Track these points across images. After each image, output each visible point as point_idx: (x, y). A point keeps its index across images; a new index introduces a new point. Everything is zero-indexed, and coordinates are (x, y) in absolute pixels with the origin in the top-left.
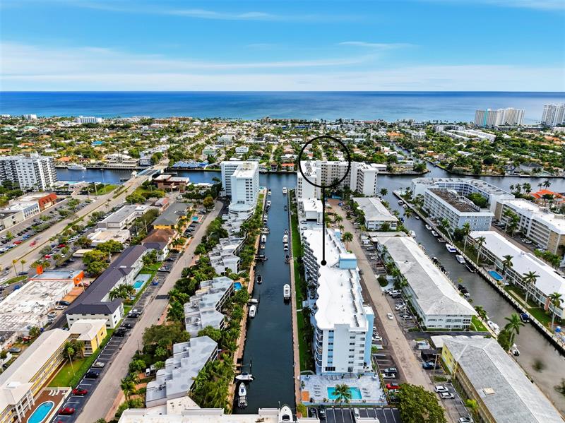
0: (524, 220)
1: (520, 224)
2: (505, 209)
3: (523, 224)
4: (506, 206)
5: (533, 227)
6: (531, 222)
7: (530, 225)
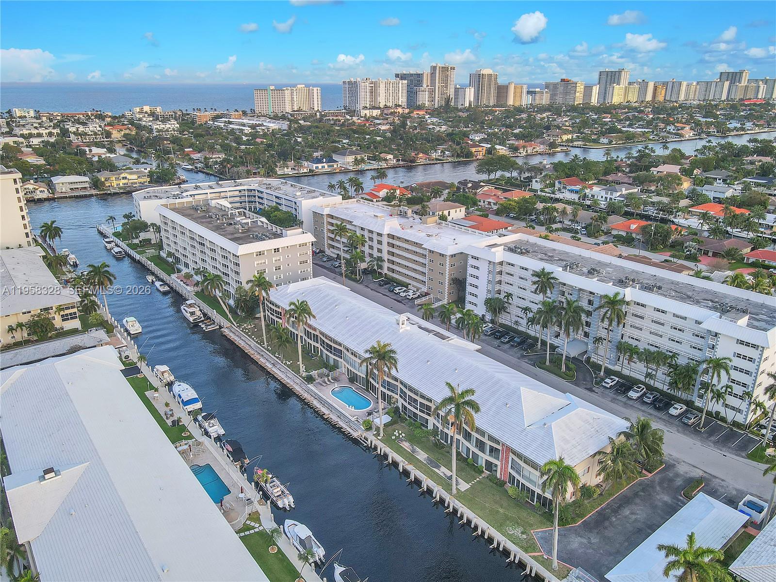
0: (371, 239)
1: (366, 249)
2: (332, 225)
3: (371, 247)
4: (332, 217)
5: (391, 249)
6: (385, 240)
7: (385, 248)
